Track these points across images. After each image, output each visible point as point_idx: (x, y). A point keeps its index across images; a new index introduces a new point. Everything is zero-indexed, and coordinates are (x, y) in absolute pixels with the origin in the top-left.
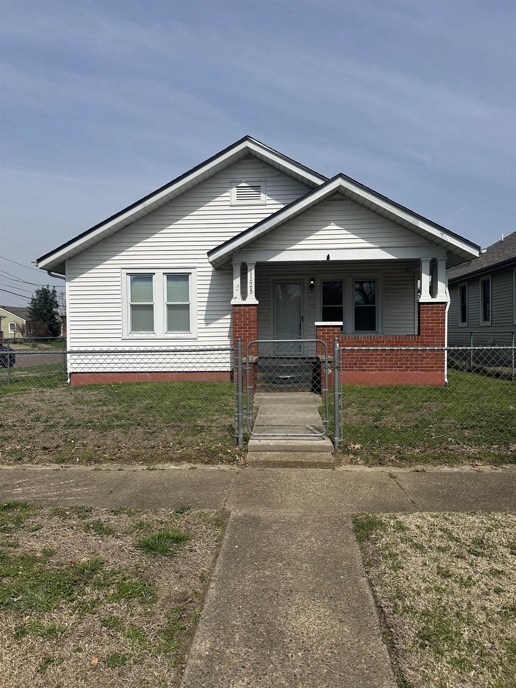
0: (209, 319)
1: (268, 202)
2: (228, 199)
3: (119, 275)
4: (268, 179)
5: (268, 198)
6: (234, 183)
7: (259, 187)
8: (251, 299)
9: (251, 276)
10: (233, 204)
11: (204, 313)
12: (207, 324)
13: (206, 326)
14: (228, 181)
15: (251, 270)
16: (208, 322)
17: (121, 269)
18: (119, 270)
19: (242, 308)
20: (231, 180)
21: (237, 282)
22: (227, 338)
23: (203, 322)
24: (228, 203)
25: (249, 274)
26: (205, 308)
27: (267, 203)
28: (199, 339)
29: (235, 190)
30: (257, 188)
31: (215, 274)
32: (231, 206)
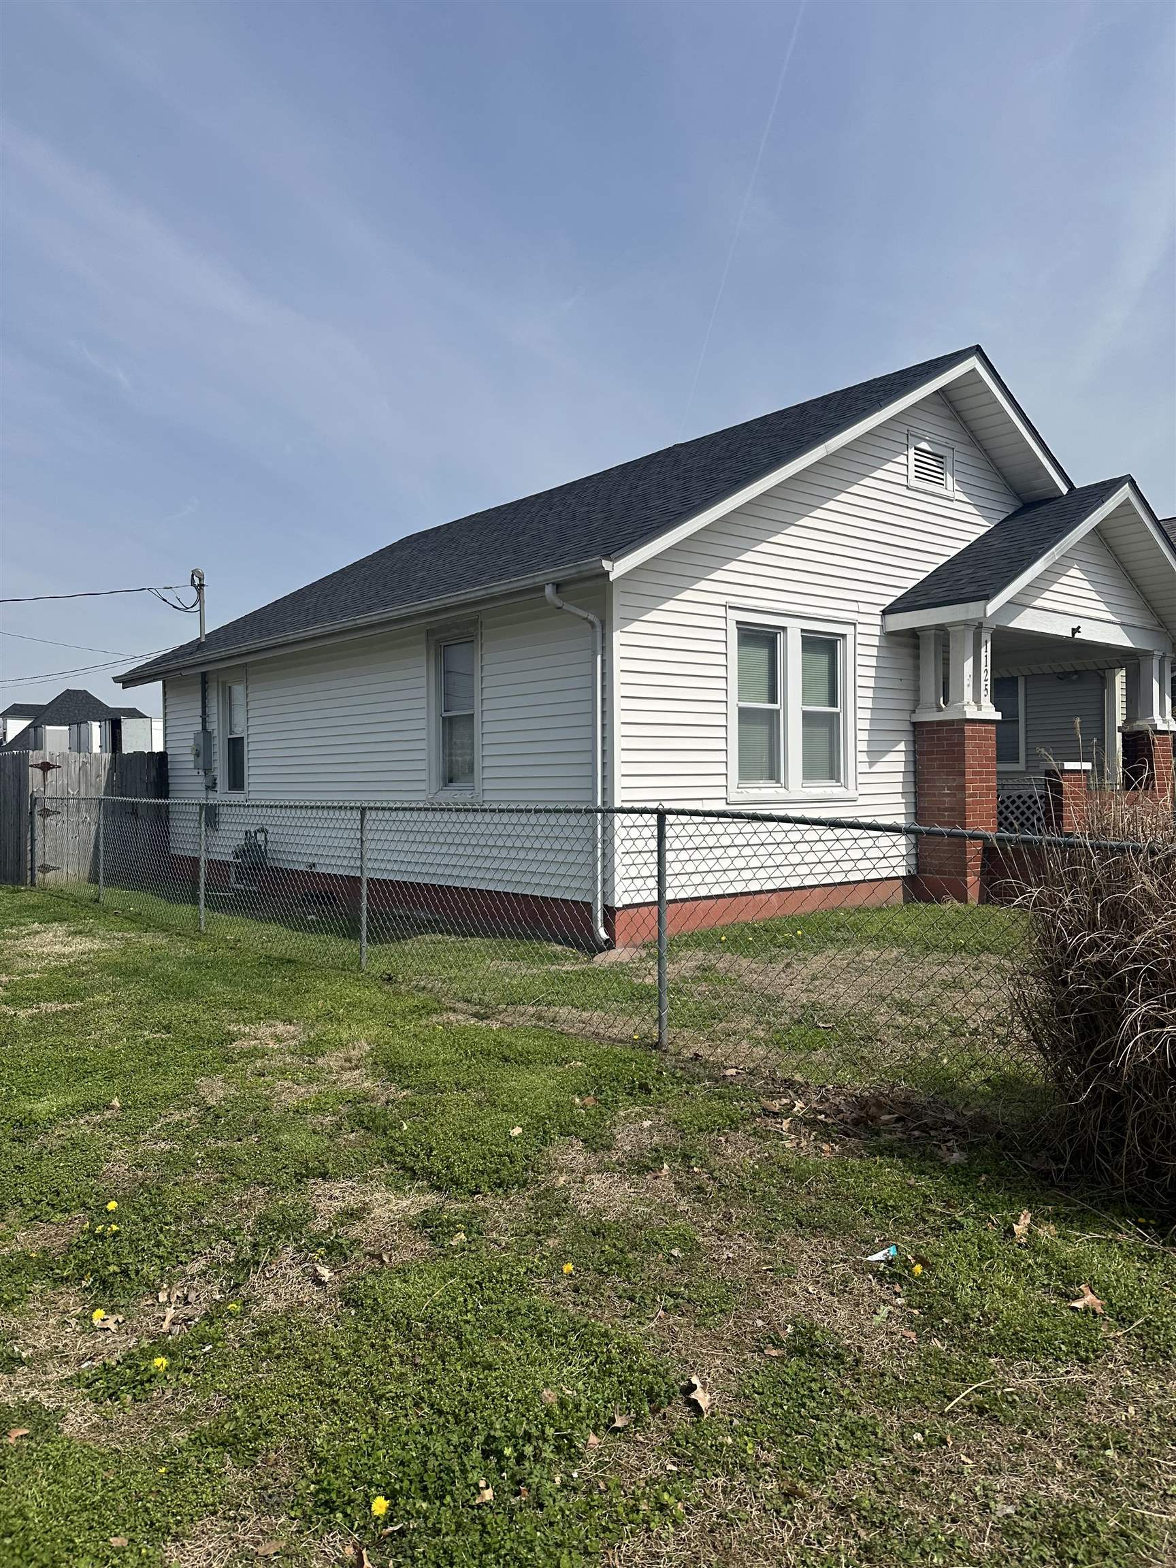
0: (875, 755)
1: (959, 496)
2: (904, 470)
3: (722, 623)
4: (958, 447)
5: (956, 487)
6: (915, 439)
7: (942, 457)
8: (988, 708)
9: (986, 653)
10: (912, 484)
11: (866, 736)
12: (871, 763)
13: (870, 767)
14: (905, 429)
15: (986, 642)
16: (873, 758)
17: (729, 607)
18: (722, 612)
20: (911, 429)
21: (969, 667)
22: (899, 798)
23: (865, 757)
24: (904, 481)
25: (983, 649)
26: (868, 725)
27: (957, 498)
28: (861, 801)
29: (912, 454)
30: (940, 459)
31: (884, 643)
32: (911, 489)
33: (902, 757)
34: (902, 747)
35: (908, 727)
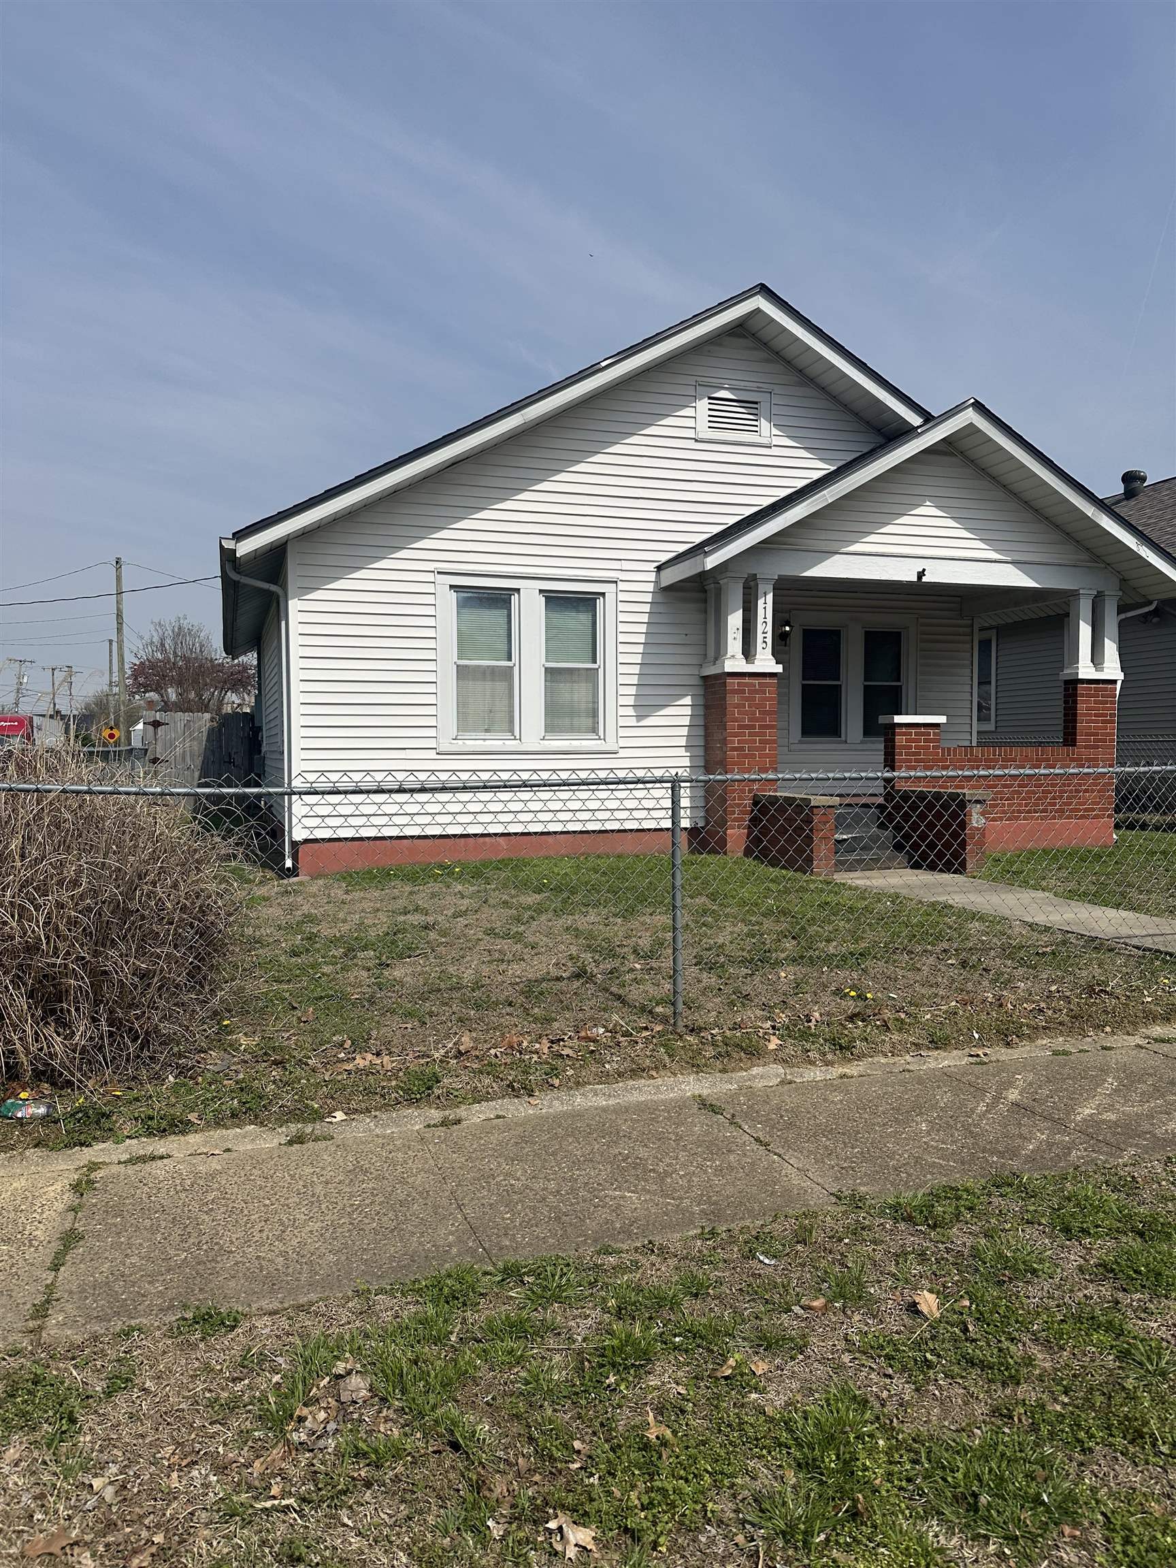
0: (644, 708)
1: (776, 441)
2: (691, 423)
3: (429, 588)
4: (777, 389)
5: (775, 431)
6: (704, 388)
7: (756, 403)
8: (765, 662)
9: (765, 607)
10: (701, 436)
11: (633, 690)
12: (640, 717)
13: (638, 721)
14: (691, 380)
15: (765, 594)
16: (643, 711)
17: (438, 573)
18: (430, 577)
19: (747, 680)
20: (699, 379)
21: (735, 621)
22: (682, 752)
23: (631, 711)
24: (691, 434)
25: (761, 602)
26: (635, 680)
27: (774, 443)
28: (622, 753)
29: (703, 405)
30: (751, 405)
31: (659, 599)
32: (696, 441)
33: (688, 711)
34: (688, 700)
35: (696, 681)
